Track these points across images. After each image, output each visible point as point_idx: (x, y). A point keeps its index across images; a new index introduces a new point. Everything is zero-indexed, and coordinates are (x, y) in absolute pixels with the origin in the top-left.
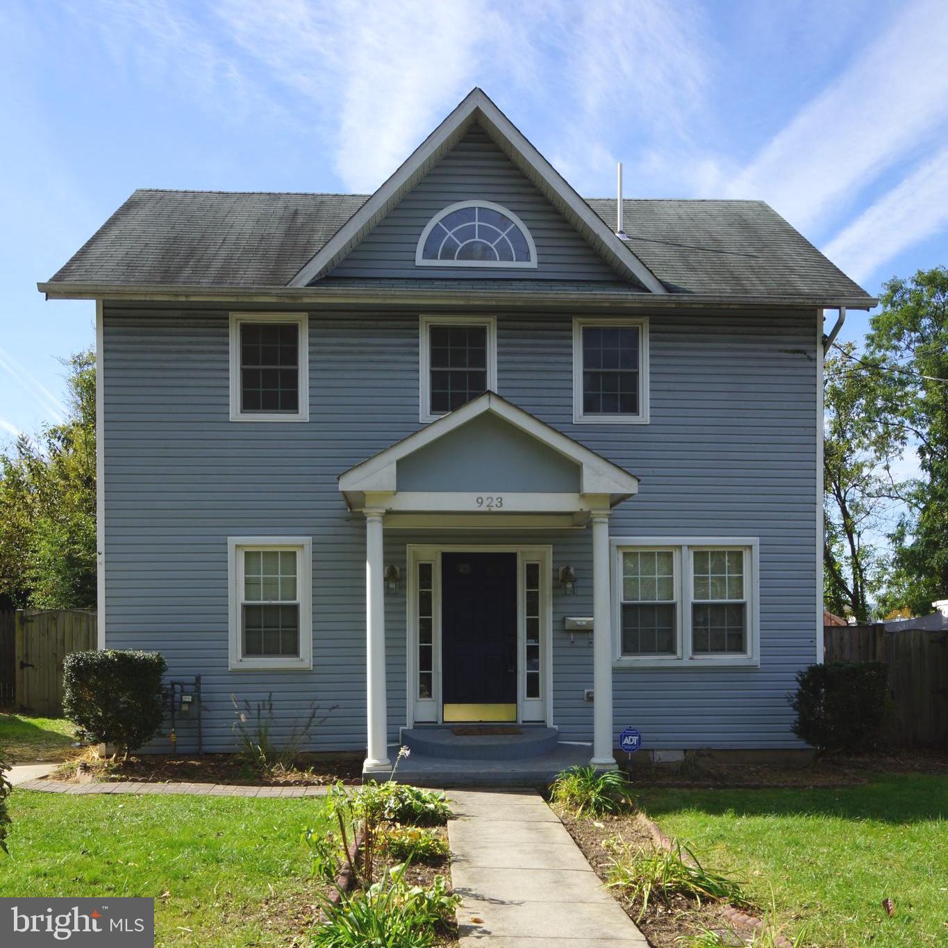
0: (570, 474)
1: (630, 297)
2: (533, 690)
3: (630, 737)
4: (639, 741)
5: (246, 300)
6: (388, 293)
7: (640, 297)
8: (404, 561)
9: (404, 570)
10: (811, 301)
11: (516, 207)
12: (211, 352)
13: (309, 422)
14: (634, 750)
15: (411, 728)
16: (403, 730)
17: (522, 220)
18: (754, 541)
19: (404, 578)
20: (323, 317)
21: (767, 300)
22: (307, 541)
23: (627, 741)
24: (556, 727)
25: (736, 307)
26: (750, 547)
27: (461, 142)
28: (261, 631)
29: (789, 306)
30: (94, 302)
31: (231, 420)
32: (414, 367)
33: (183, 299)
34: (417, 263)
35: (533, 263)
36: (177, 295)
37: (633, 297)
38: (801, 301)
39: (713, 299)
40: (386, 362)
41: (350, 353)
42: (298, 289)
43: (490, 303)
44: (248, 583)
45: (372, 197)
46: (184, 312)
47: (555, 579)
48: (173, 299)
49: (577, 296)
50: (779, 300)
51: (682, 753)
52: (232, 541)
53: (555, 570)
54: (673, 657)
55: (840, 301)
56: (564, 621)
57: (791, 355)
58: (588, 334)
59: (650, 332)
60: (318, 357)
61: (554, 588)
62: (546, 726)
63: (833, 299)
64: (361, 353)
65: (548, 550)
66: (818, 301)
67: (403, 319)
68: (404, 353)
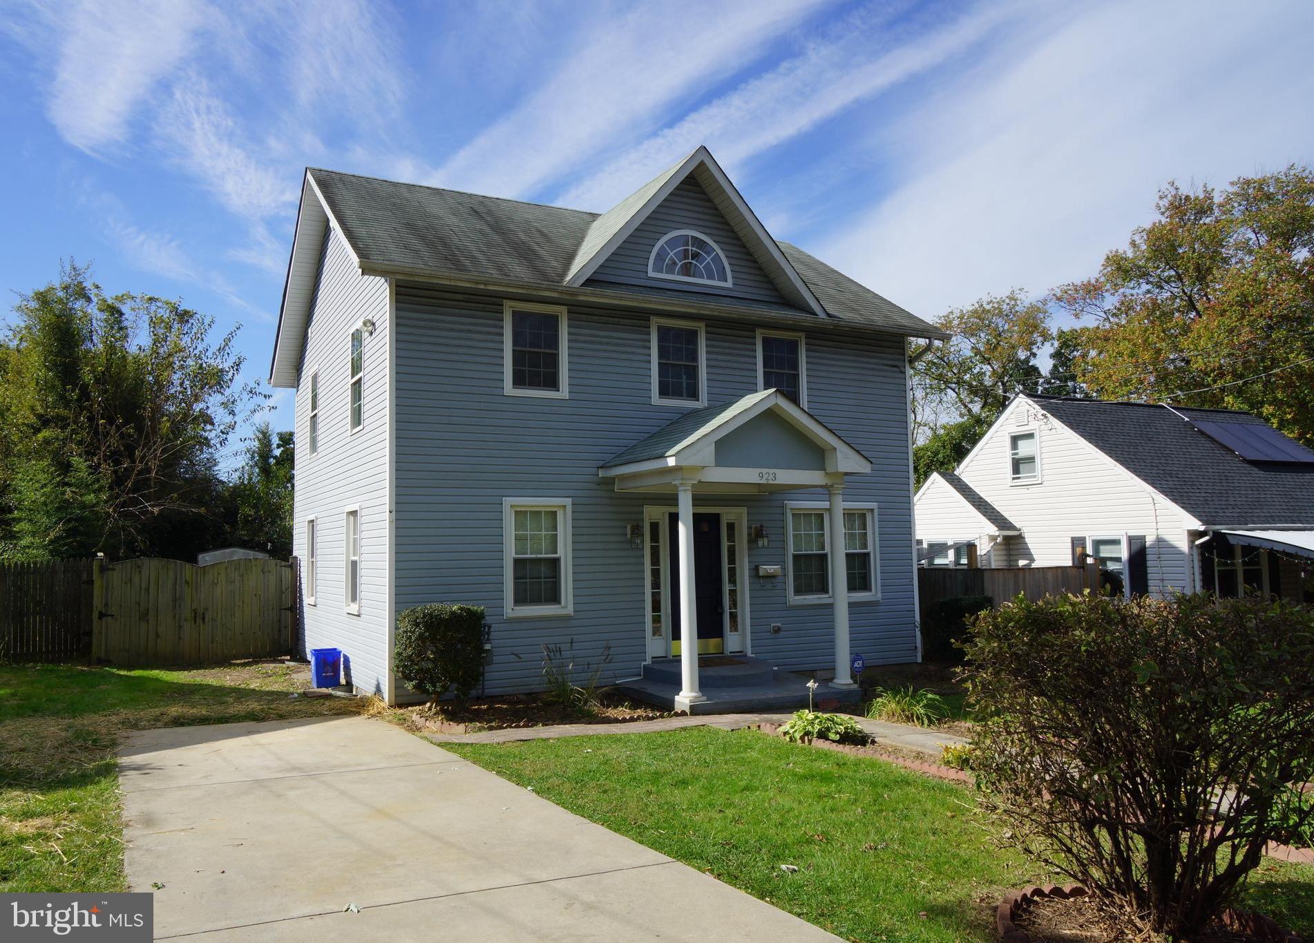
0: (817, 455)
2: (734, 627)
3: (858, 662)
6: (646, 298)
7: (806, 318)
8: (643, 520)
9: (643, 527)
12: (489, 333)
13: (568, 400)
14: (860, 672)
15: (650, 663)
16: (644, 666)
17: (721, 249)
18: (874, 505)
19: (643, 535)
20: (578, 311)
22: (568, 502)
23: (856, 664)
24: (753, 655)
26: (872, 510)
28: (526, 582)
31: (505, 394)
32: (646, 358)
33: (482, 287)
34: (650, 275)
35: (729, 284)
36: (478, 283)
40: (628, 352)
41: (600, 343)
42: (575, 288)
43: (714, 313)
44: (517, 538)
46: (466, 296)
47: (749, 535)
48: (473, 286)
52: (508, 502)
53: (750, 528)
54: (827, 596)
55: (931, 334)
56: (757, 568)
57: (890, 369)
58: (767, 342)
59: (806, 344)
60: (573, 345)
61: (749, 542)
62: (746, 655)
63: (927, 332)
64: (606, 343)
65: (744, 510)
66: (919, 333)
67: (637, 318)
68: (639, 347)
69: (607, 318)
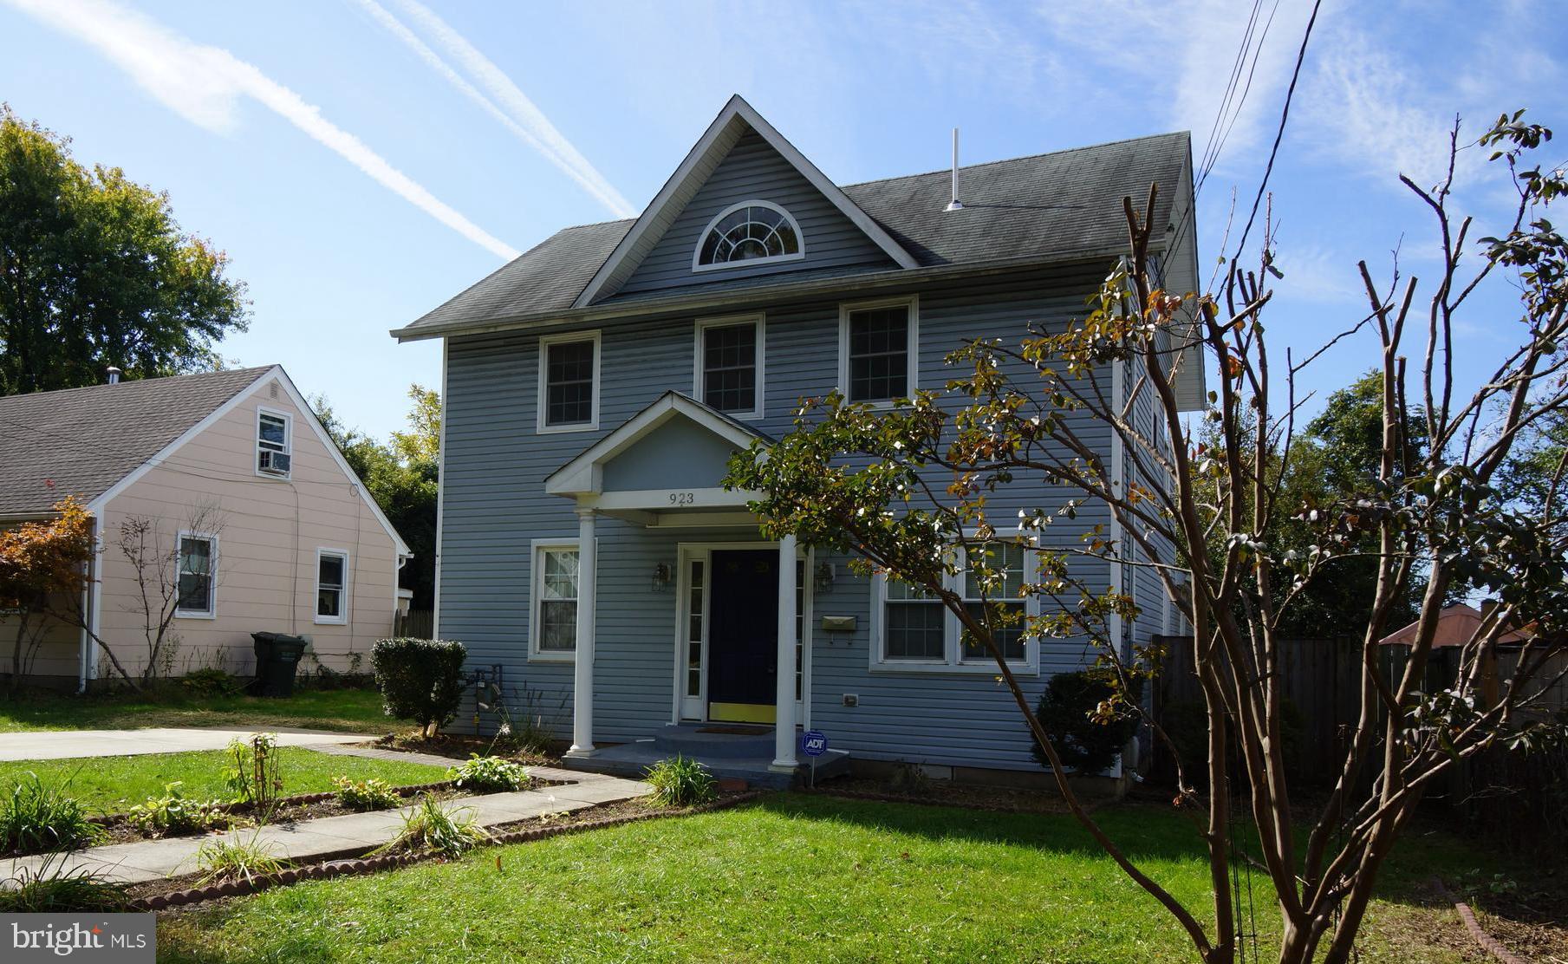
1: (876, 277)
3: (815, 740)
4: (825, 746)
5: (539, 324)
7: (887, 276)
8: (676, 559)
9: (674, 568)
10: (1079, 255)
11: (785, 200)
12: (526, 373)
13: (600, 430)
14: (818, 754)
15: (676, 724)
16: (668, 726)
17: (790, 212)
19: (674, 576)
20: (613, 331)
21: (1028, 260)
23: (811, 744)
25: (997, 272)
27: (736, 146)
28: (555, 626)
29: (1056, 263)
30: (442, 339)
31: (538, 433)
32: (687, 370)
33: (492, 330)
34: (694, 270)
35: (800, 255)
36: (496, 327)
37: (879, 277)
38: (1068, 256)
39: (966, 267)
40: (667, 367)
41: (635, 362)
42: (581, 309)
43: (759, 299)
44: (547, 581)
45: (638, 220)
46: (507, 340)
49: (823, 283)
50: (1042, 259)
51: (950, 769)
52: (535, 542)
54: (942, 661)
55: (1118, 250)
56: (821, 620)
58: (859, 319)
59: (920, 309)
60: (608, 369)
63: (1107, 249)
64: (644, 361)
66: (1089, 253)
67: (677, 325)
68: (680, 359)
69: (642, 333)
